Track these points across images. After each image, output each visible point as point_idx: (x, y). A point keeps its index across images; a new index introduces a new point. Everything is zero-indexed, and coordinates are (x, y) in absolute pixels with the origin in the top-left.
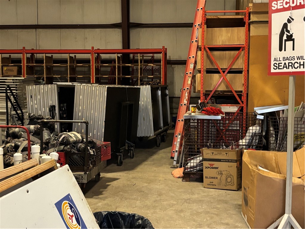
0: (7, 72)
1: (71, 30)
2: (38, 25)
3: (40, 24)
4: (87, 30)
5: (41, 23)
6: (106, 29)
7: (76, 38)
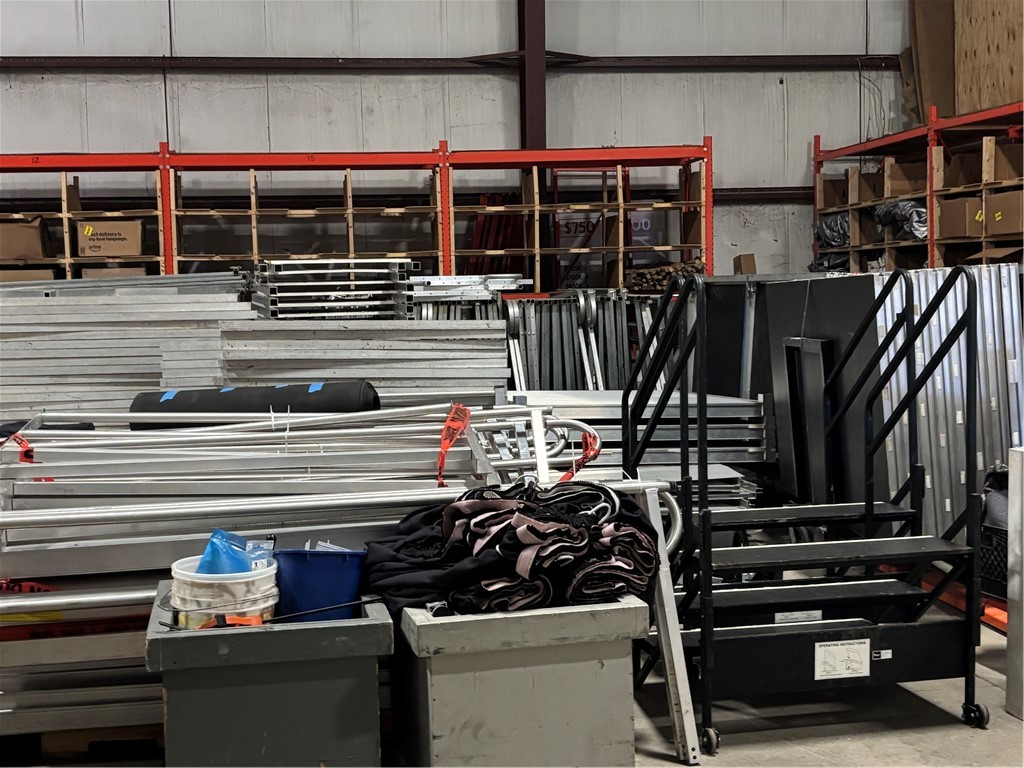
0: (96, 243)
1: (309, 77)
2: (171, 58)
3: (178, 53)
4: (372, 81)
5: (183, 50)
6: (446, 77)
7: (329, 111)
